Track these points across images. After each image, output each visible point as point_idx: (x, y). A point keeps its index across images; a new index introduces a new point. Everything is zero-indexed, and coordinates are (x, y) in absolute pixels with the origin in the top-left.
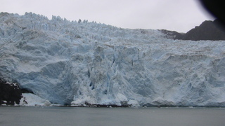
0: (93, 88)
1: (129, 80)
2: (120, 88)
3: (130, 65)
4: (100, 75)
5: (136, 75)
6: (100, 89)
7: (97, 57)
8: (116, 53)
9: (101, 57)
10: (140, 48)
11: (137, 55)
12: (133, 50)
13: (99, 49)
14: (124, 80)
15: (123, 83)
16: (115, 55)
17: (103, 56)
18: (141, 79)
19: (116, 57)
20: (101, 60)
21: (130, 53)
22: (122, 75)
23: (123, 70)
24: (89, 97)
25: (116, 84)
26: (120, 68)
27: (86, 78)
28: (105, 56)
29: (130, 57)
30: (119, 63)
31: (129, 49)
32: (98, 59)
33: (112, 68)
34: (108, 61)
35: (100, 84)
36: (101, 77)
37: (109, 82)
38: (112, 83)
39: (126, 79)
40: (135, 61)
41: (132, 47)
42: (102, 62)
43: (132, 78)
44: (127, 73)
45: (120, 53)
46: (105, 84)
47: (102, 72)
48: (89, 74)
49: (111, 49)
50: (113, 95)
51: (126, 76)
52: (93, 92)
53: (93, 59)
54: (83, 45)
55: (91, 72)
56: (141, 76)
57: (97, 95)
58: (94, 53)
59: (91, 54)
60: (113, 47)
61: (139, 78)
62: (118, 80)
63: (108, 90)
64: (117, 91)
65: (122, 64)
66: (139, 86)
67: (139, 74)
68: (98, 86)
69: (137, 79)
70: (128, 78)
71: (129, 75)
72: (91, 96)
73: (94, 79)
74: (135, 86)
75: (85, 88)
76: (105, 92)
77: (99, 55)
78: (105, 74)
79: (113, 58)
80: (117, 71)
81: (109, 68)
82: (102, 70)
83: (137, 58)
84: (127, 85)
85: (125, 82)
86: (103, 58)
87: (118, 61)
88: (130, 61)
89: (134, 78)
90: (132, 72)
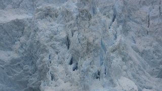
0: (75, 68)
1: (142, 54)
2: (125, 67)
3: (145, 26)
4: (89, 44)
5: (155, 44)
6: (88, 70)
7: (82, 12)
8: (118, 4)
9: (91, 12)
11: (157, 7)
14: (132, 54)
15: (130, 59)
16: (117, 6)
17: (94, 10)
19: (119, 11)
20: (90, 17)
21: (144, 3)
22: (130, 43)
23: (131, 34)
24: (68, 84)
25: (117, 61)
26: (126, 31)
27: (63, 49)
28: (98, 10)
29: (145, 11)
30: (124, 22)
33: (111, 31)
34: (104, 18)
35: (88, 61)
36: (90, 48)
37: (105, 56)
38: (109, 60)
39: (137, 50)
40: (154, 18)
42: (93, 20)
43: (148, 48)
44: (138, 40)
45: (125, 3)
46: (98, 61)
47: (91, 39)
48: (68, 42)
50: (111, 81)
51: (137, 45)
52: (76, 75)
53: (75, 15)
55: (71, 39)
57: (82, 79)
58: (78, 5)
59: (73, 5)
62: (121, 53)
63: (102, 72)
64: (119, 73)
65: (130, 23)
66: (161, 63)
67: (160, 41)
68: (84, 63)
69: (157, 51)
70: (141, 48)
71: (142, 44)
72: (72, 81)
73: (77, 52)
74: (154, 64)
75: (61, 69)
76: (98, 75)
77: (86, 7)
78: (96, 42)
79: (112, 12)
80: (119, 37)
81: (105, 31)
82: (92, 35)
83: (158, 13)
84: (138, 62)
85: (134, 57)
86: (94, 12)
87: (122, 18)
88: (144, 17)
89: (152, 49)
90: (147, 37)
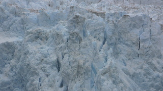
1: (133, 76)
2: (115, 90)
3: (136, 48)
4: (79, 67)
5: (146, 66)
7: (72, 34)
8: (109, 27)
9: (81, 35)
10: (154, 17)
11: (147, 29)
12: (140, 19)
13: (77, 20)
14: (123, 76)
15: (121, 82)
16: (107, 29)
18: (156, 73)
19: (109, 34)
20: (80, 40)
21: (134, 26)
22: (120, 66)
23: (122, 56)
25: (107, 84)
26: (116, 54)
27: (53, 72)
28: (88, 33)
29: (135, 33)
30: (114, 45)
31: (133, 19)
32: (75, 38)
33: (101, 54)
34: (94, 41)
35: (78, 84)
36: (80, 71)
37: (95, 79)
38: (99, 82)
39: (127, 73)
40: (144, 40)
41: (139, 14)
42: (83, 43)
43: (138, 71)
44: (129, 63)
45: (115, 26)
46: (88, 83)
47: (81, 62)
48: (58, 65)
49: (100, 19)
51: (127, 67)
53: (65, 38)
54: (49, 11)
55: (61, 62)
56: (155, 69)
58: (68, 28)
59: (63, 28)
60: (103, 15)
61: (151, 71)
62: (111, 76)
65: (120, 46)
66: (152, 86)
67: (151, 64)
68: (74, 86)
69: (147, 74)
70: (132, 71)
71: (132, 67)
73: (68, 75)
74: (144, 87)
77: (76, 30)
78: (87, 64)
79: (102, 35)
80: (110, 60)
81: (96, 54)
82: (83, 58)
83: (148, 36)
84: (128, 85)
85: (124, 80)
86: (85, 35)
87: (113, 41)
88: (135, 40)
89: (143, 72)
90: (138, 60)
